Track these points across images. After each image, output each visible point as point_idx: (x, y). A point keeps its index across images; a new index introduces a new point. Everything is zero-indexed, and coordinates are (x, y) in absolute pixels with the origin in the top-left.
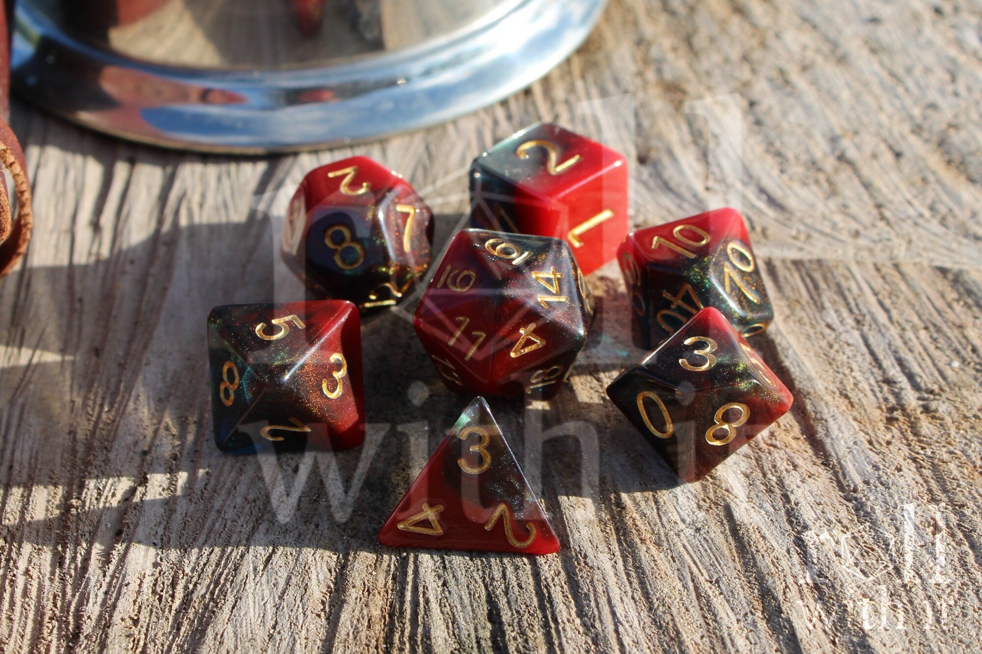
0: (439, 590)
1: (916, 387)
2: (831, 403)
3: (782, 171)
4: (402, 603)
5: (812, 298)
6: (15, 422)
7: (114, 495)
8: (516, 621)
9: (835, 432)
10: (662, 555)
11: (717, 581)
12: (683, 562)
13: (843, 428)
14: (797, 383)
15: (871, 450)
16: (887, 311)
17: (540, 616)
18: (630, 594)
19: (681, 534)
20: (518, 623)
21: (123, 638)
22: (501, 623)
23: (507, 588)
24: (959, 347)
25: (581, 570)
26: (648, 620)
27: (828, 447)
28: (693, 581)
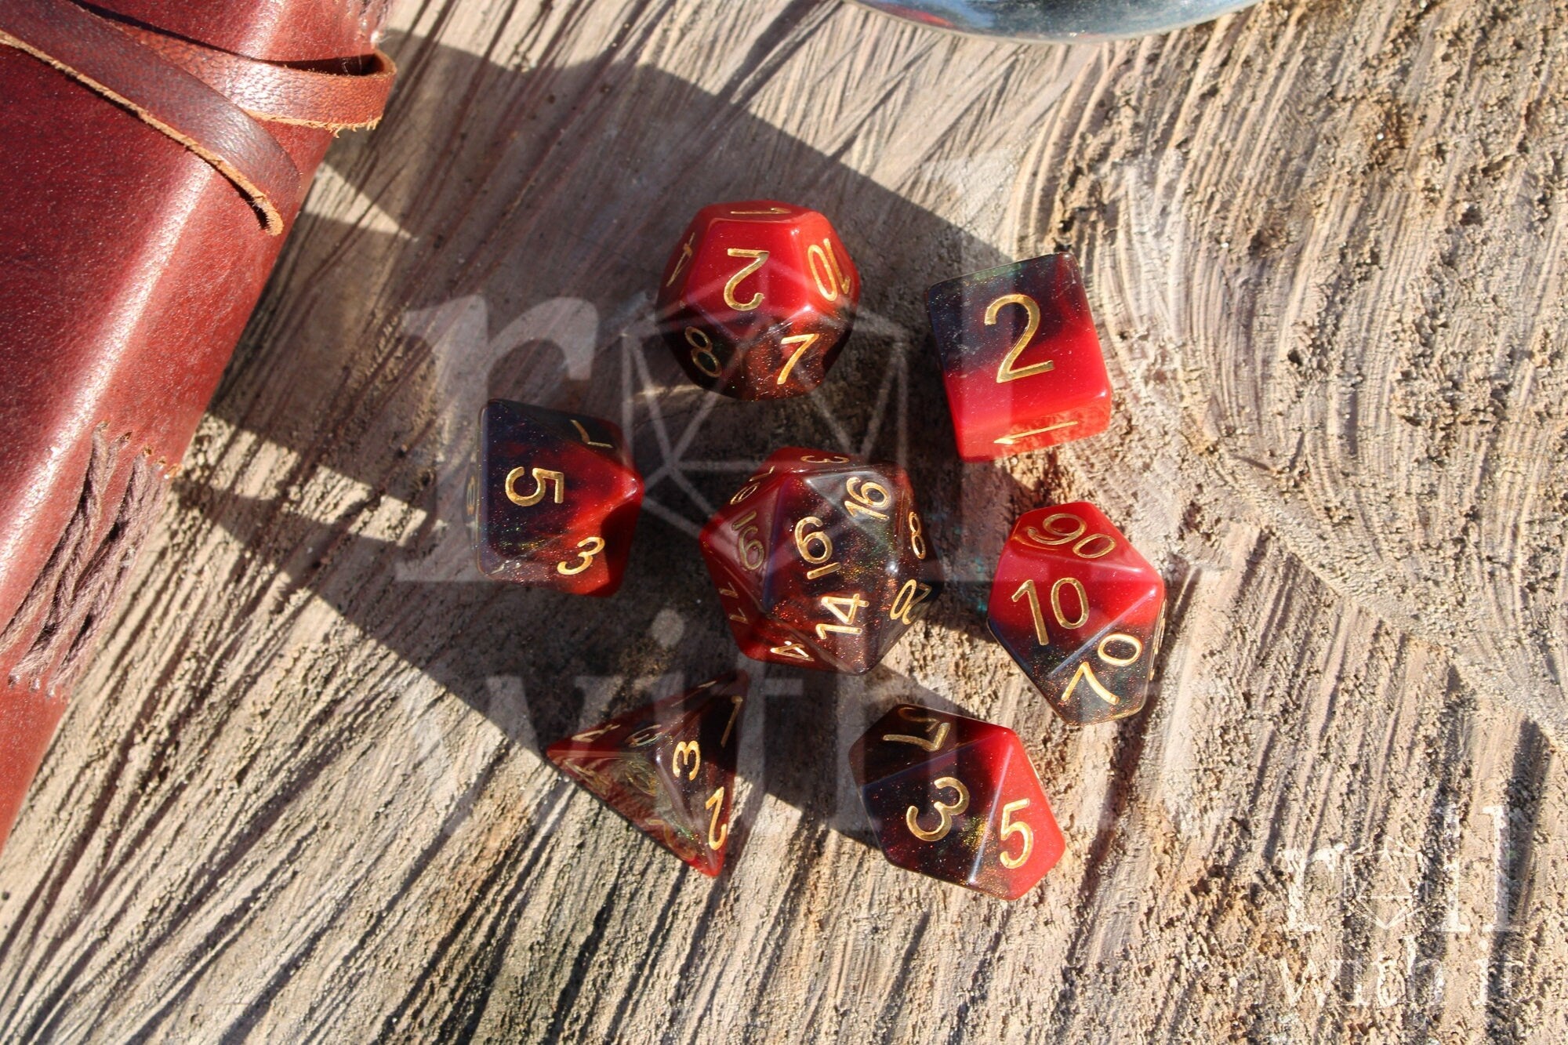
0: (571, 852)
1: (1268, 855)
2: (1149, 830)
3: (1406, 376)
4: (526, 847)
5: (1264, 636)
6: (294, 323)
7: (336, 505)
8: (617, 941)
9: (1121, 875)
10: (815, 943)
11: (844, 1014)
12: (827, 967)
13: (1134, 876)
14: (1137, 774)
15: (1141, 923)
16: (1331, 714)
17: (644, 951)
18: (747, 978)
19: (854, 925)
20: (618, 946)
21: (242, 730)
22: (601, 935)
23: (637, 890)
24: (1366, 824)
25: (721, 915)
26: (742, 1023)
27: (1100, 891)
28: (820, 999)
